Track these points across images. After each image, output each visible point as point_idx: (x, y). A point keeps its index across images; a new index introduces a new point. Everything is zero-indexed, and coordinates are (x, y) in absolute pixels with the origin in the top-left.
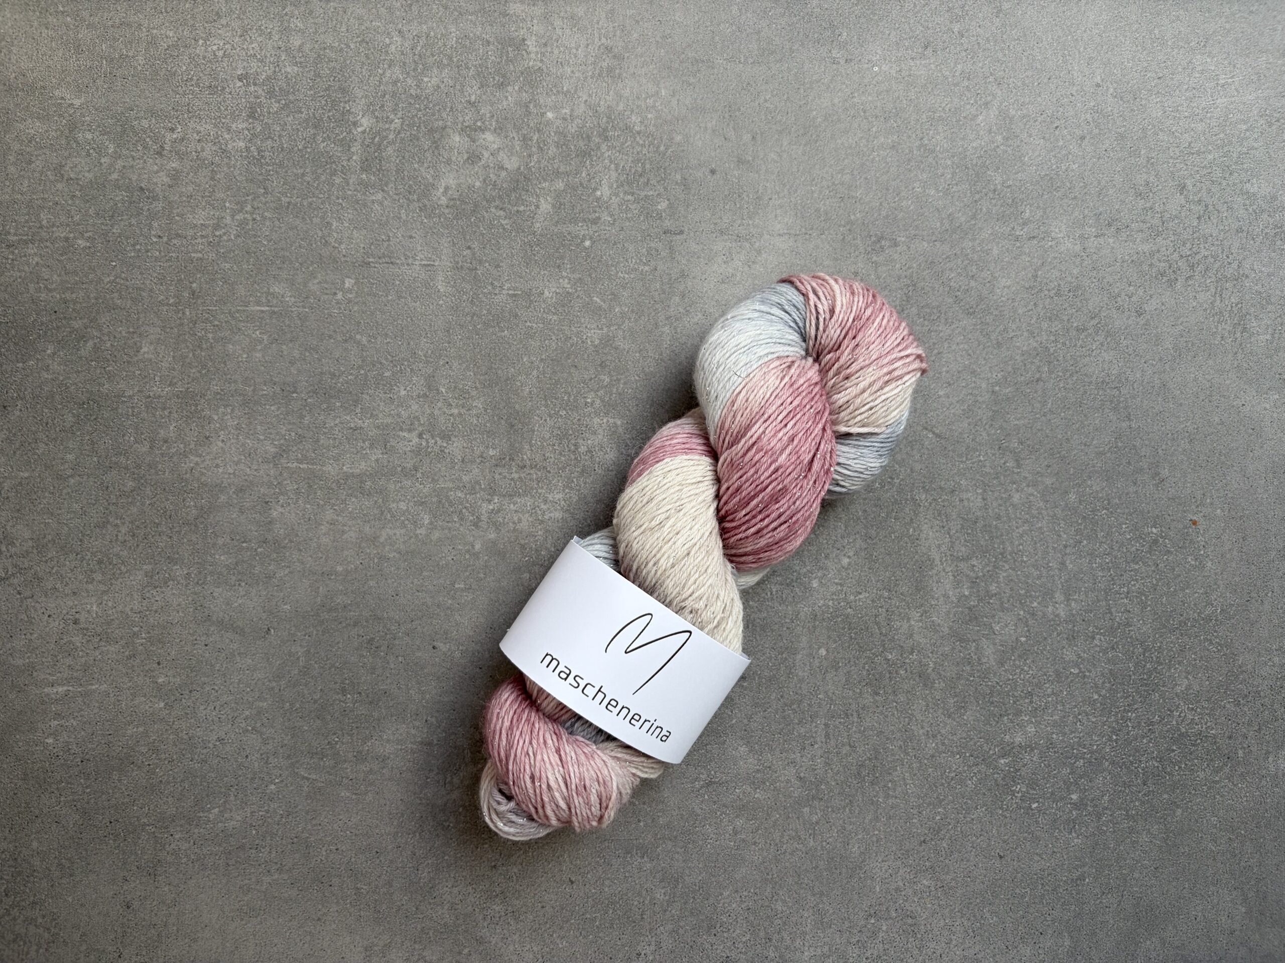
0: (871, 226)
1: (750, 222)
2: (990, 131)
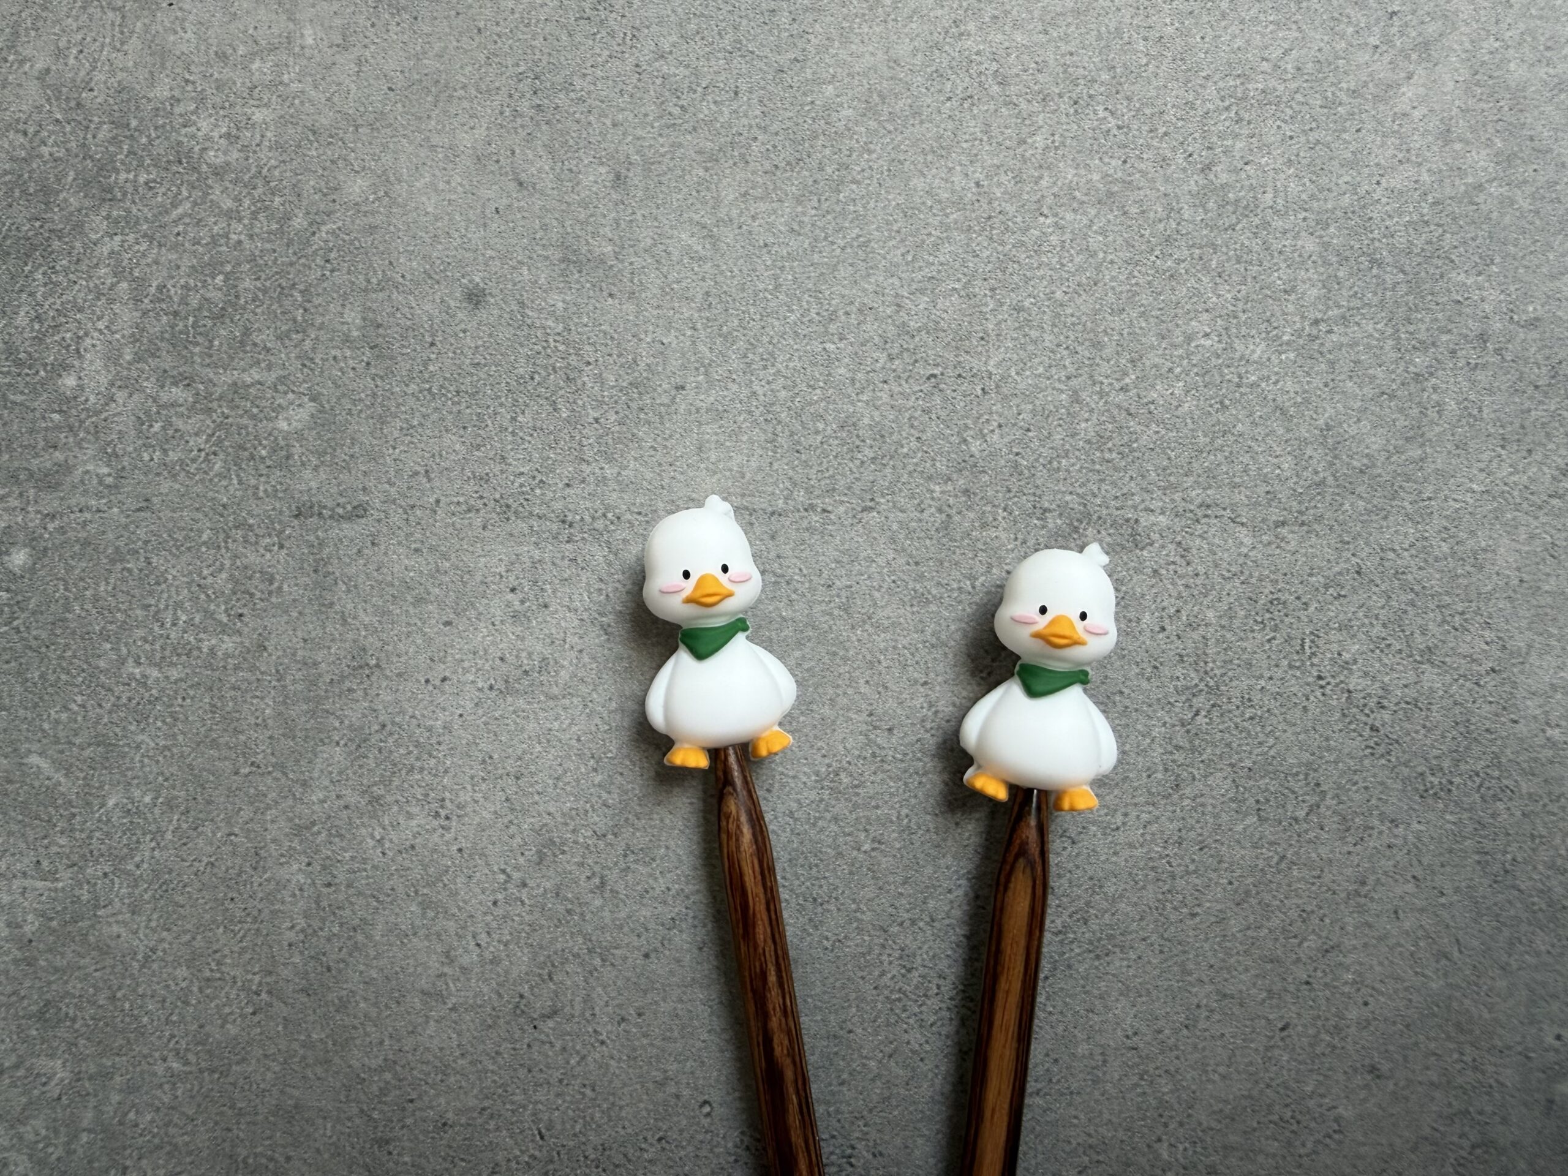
0: (1041, 474)
1: (610, 471)
2: (1446, 136)
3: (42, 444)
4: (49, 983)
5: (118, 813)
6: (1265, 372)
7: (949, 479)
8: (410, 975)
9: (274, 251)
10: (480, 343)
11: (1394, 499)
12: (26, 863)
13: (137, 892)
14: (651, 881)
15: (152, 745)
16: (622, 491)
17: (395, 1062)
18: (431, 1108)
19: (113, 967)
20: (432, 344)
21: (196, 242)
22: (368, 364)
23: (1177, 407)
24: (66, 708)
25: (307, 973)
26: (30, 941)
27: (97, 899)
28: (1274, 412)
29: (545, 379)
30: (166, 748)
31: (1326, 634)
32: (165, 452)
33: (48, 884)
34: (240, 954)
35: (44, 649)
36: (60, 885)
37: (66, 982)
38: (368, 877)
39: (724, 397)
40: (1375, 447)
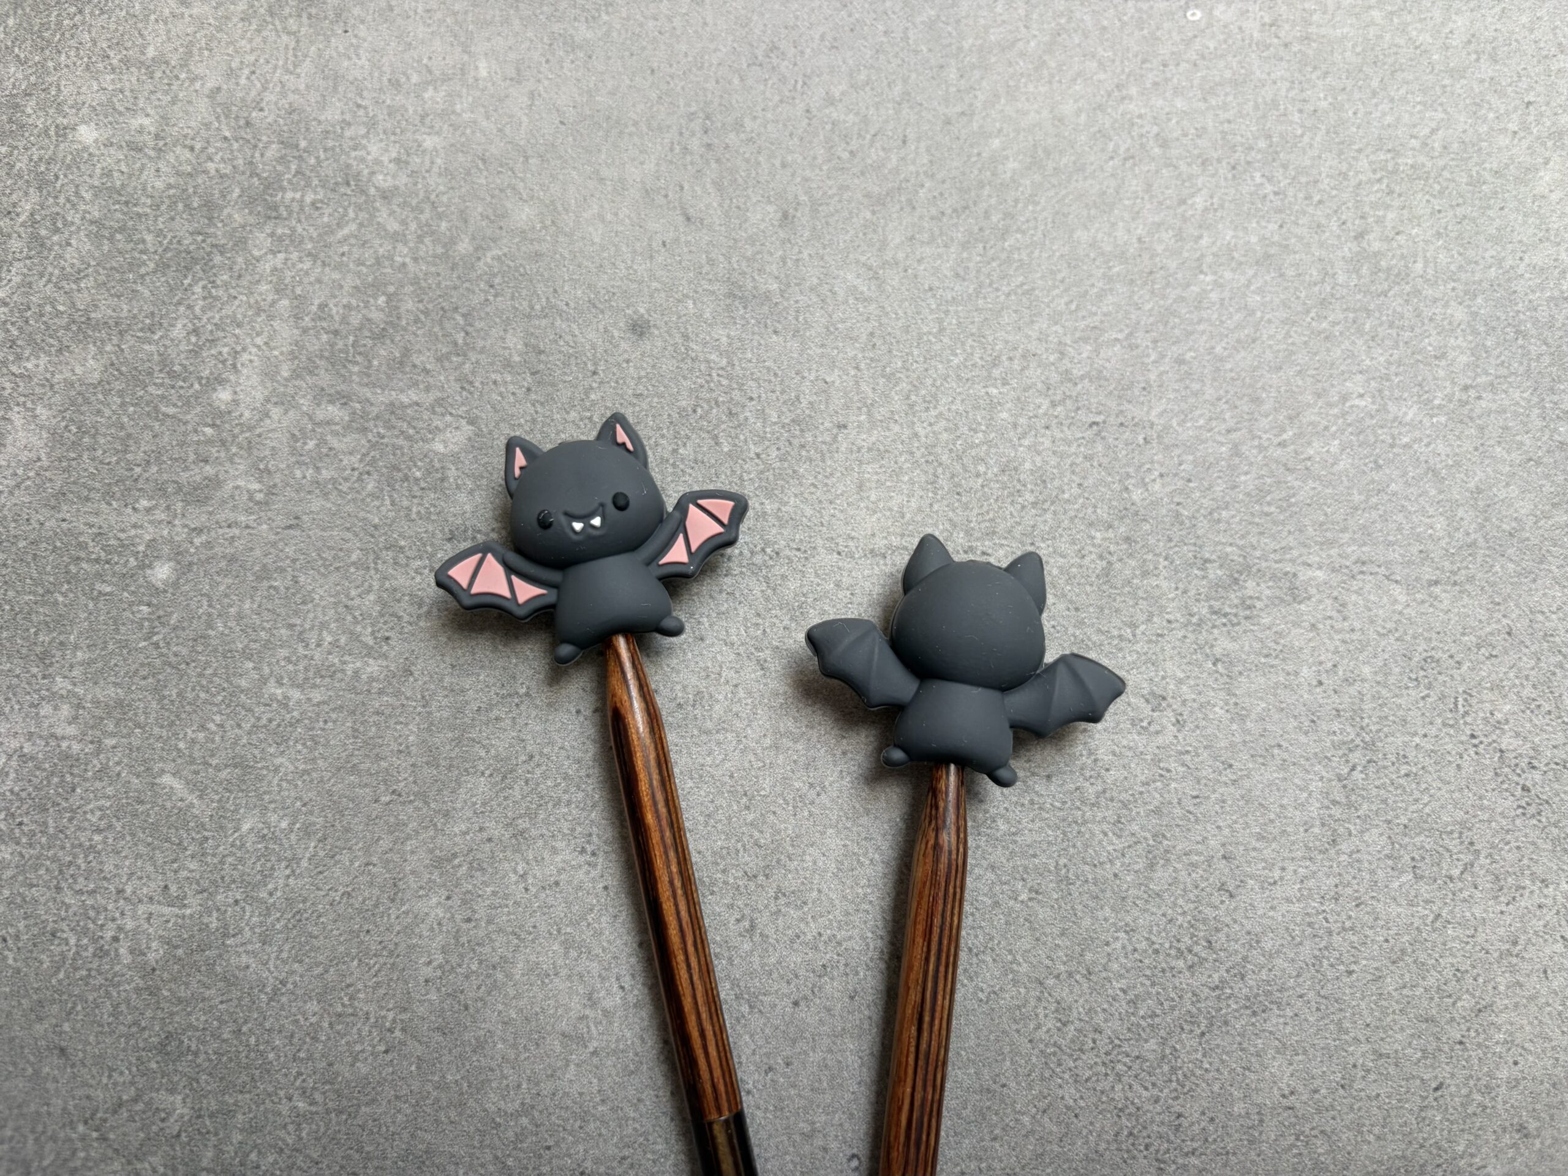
3: (192, 457)
4: (172, 1014)
5: (252, 838)
6: (1417, 434)
7: (1110, 526)
8: (552, 1016)
9: (438, 274)
10: (643, 373)
11: (1541, 562)
12: (153, 887)
13: (269, 921)
14: (802, 925)
15: (291, 768)
16: (781, 526)
17: (533, 1107)
18: (570, 1156)
19: (240, 999)
20: (595, 373)
21: (360, 263)
22: (529, 390)
23: (1333, 465)
24: (203, 727)
25: (443, 1010)
26: (154, 970)
27: (226, 927)
28: (1426, 473)
29: (708, 412)
30: (306, 772)
31: (1479, 693)
32: (317, 469)
33: (176, 910)
34: (374, 988)
35: (183, 666)
36: (188, 912)
37: (189, 1014)
38: (509, 913)
39: (886, 437)
40: (1523, 511)
